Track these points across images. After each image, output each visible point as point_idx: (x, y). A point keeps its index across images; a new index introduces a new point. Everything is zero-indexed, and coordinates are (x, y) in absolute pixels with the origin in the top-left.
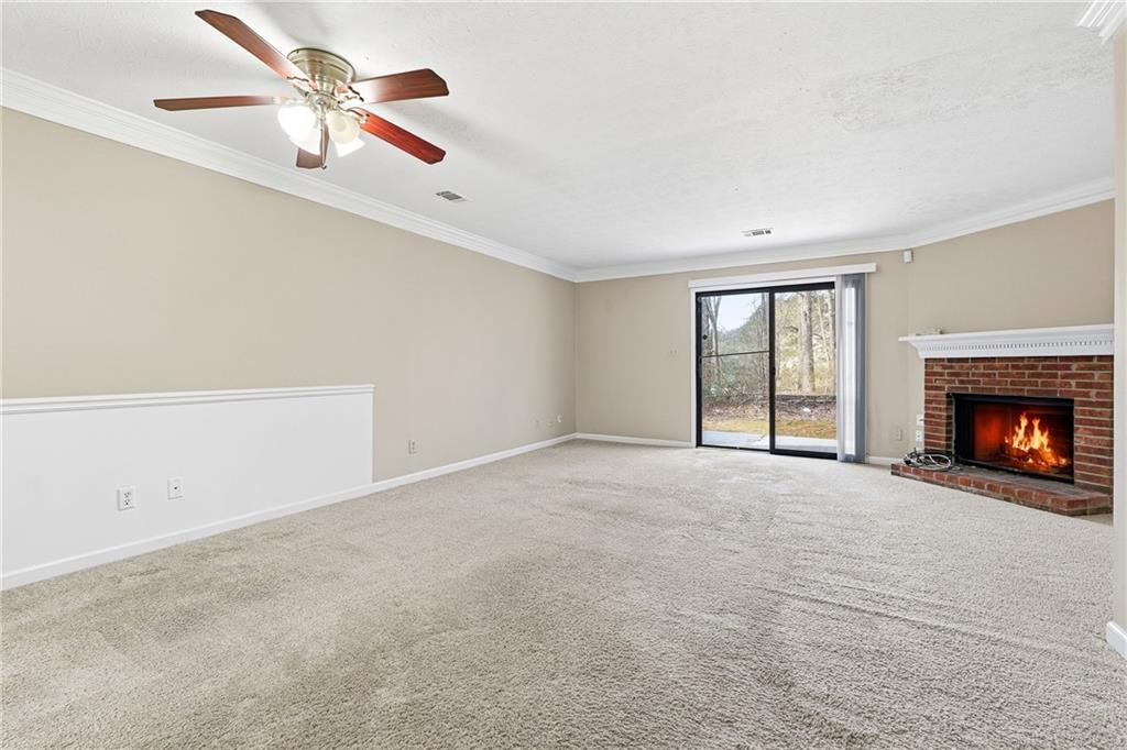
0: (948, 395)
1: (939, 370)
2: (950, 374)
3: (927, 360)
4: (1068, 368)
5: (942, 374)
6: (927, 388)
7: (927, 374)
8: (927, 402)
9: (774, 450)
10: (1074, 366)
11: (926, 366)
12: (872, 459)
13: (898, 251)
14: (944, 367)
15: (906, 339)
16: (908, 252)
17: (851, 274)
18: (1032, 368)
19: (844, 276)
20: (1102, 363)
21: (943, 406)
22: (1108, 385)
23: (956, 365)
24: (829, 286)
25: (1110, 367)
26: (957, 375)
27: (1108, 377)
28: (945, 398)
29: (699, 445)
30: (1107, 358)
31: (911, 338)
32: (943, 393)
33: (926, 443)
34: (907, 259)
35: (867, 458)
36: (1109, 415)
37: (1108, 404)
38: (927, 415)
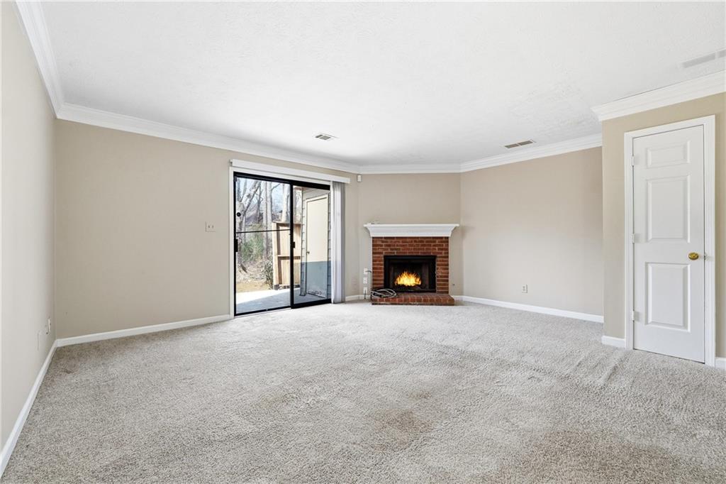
0: (385, 256)
1: (380, 243)
2: (386, 246)
3: (373, 238)
4: (435, 242)
5: (382, 246)
6: (373, 253)
7: (373, 245)
8: (373, 261)
9: (293, 306)
10: (437, 240)
11: (373, 241)
13: (355, 174)
14: (383, 242)
15: (365, 226)
16: (359, 176)
17: (338, 182)
18: (423, 242)
19: (335, 183)
20: (445, 240)
21: (382, 263)
22: (447, 249)
23: (388, 240)
24: (327, 187)
25: (448, 242)
26: (389, 246)
27: (448, 245)
28: (383, 259)
29: (235, 315)
30: (448, 238)
31: (369, 225)
32: (382, 255)
33: (373, 284)
34: (359, 180)
35: (346, 298)
36: (448, 261)
37: (448, 257)
38: (373, 268)
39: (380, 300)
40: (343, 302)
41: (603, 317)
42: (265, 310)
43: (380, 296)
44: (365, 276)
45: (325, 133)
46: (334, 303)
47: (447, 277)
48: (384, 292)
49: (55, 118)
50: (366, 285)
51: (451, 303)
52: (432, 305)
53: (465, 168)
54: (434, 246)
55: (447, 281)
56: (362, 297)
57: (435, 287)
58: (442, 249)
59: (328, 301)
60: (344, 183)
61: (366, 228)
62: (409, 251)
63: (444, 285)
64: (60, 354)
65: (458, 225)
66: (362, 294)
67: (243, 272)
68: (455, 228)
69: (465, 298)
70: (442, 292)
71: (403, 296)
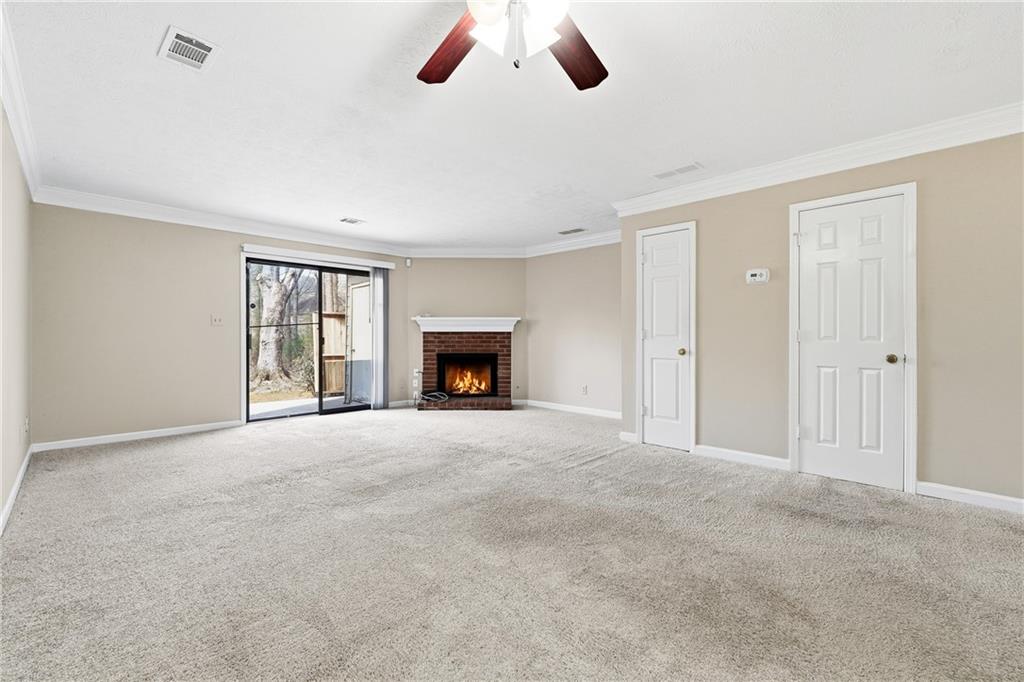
0: (438, 355)
1: (432, 339)
2: (439, 342)
3: (424, 333)
4: (495, 338)
5: (433, 342)
6: (424, 351)
7: (424, 342)
8: (425, 360)
9: (322, 412)
10: (498, 336)
11: (424, 337)
12: (391, 404)
13: (403, 258)
14: (435, 338)
15: (413, 319)
16: (408, 261)
17: (380, 268)
18: (481, 338)
19: (375, 268)
20: (507, 336)
21: (435, 362)
22: (510, 346)
23: (443, 336)
24: (366, 274)
25: (510, 338)
26: (443, 342)
27: (510, 342)
28: (435, 357)
29: (248, 421)
30: (510, 333)
31: (418, 318)
32: (434, 354)
33: (424, 387)
34: (408, 264)
35: (390, 403)
36: (510, 360)
37: (510, 355)
38: (424, 369)
39: (427, 405)
40: (385, 407)
41: (620, 413)
42: (285, 417)
43: (428, 400)
44: (416, 378)
45: (349, 216)
46: (374, 409)
47: (510, 378)
48: (435, 396)
49: (31, 202)
50: (416, 389)
51: (510, 407)
52: (486, 409)
53: (531, 252)
54: (495, 342)
55: (510, 383)
56: (412, 402)
57: (497, 391)
58: (504, 346)
59: (367, 407)
60: (387, 269)
61: (415, 322)
62: (465, 349)
63: (506, 387)
64: (35, 459)
65: (519, 319)
66: (412, 399)
67: (286, 378)
68: (518, 322)
69: (530, 402)
70: (503, 396)
71: (455, 401)
